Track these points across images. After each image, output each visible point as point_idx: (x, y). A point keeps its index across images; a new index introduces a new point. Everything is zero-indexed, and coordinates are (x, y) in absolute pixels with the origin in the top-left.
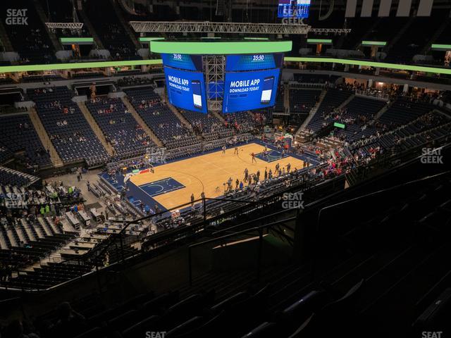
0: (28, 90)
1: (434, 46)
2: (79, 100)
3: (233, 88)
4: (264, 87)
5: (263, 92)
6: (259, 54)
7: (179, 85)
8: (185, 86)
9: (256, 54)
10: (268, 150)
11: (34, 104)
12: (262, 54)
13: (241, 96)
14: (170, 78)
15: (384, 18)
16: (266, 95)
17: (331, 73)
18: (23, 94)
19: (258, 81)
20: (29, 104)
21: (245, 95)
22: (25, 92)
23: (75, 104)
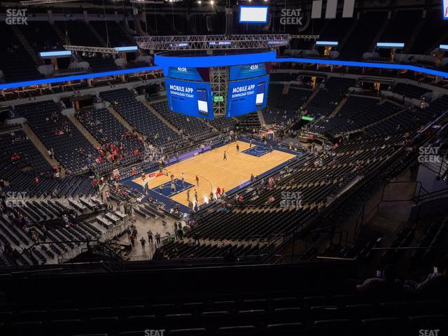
0: (16, 107)
1: (379, 44)
2: (69, 112)
3: (234, 94)
4: (258, 91)
7: (182, 92)
8: (190, 93)
10: (253, 146)
11: (26, 120)
14: (171, 87)
15: (332, 20)
16: (260, 99)
17: (291, 71)
18: (13, 111)
19: (253, 86)
20: (21, 120)
21: (244, 99)
22: (14, 109)
23: (66, 117)
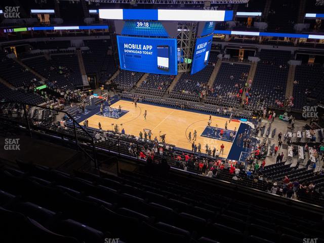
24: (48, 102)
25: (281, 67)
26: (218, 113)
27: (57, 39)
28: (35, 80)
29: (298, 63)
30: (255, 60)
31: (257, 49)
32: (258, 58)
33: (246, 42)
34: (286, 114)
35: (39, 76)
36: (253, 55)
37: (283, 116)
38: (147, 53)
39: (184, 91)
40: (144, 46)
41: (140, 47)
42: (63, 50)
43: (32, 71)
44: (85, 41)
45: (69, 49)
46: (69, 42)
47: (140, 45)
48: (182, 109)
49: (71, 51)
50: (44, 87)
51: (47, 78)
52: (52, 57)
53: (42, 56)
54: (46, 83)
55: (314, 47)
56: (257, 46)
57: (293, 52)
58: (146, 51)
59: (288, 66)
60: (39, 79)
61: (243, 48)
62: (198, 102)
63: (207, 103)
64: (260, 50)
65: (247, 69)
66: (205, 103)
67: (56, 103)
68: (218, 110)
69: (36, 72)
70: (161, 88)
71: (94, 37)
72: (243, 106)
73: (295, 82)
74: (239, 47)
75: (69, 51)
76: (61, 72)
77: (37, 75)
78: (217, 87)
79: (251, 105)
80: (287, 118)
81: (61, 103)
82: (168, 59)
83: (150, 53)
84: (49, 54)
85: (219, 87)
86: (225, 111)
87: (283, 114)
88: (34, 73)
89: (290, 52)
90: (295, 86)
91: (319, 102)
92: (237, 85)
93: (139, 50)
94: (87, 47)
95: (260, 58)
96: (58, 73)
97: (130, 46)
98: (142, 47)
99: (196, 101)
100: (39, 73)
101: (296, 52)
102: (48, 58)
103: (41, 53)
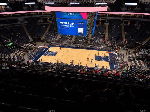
5: (78, 29)
6: (71, 12)
9: (69, 12)
12: (73, 12)
13: (66, 28)
21: (69, 28)
24: (17, 51)
25: (118, 26)
26: (97, 49)
27: (10, 18)
28: (6, 41)
29: (125, 24)
30: (107, 24)
31: (107, 19)
32: (108, 23)
33: (102, 16)
34: (125, 47)
35: (7, 38)
36: (105, 22)
37: (124, 48)
38: (73, 26)
39: (80, 40)
40: (71, 23)
41: (69, 24)
42: (14, 24)
43: (2, 36)
44: (25, 19)
45: (18, 23)
46: (17, 20)
47: (69, 23)
48: (81, 49)
49: (19, 24)
50: (12, 44)
51: (11, 39)
52: (10, 28)
53: (5, 28)
54: (12, 41)
55: (130, 18)
56: (107, 18)
57: (122, 20)
58: (72, 25)
59: (121, 26)
60: (8, 40)
61: (101, 19)
62: (87, 45)
63: (91, 45)
64: (108, 20)
65: (104, 28)
66: (90, 45)
67: (21, 51)
68: (97, 48)
69: (5, 36)
70: (69, 40)
71: (29, 16)
72: (107, 45)
73: (126, 33)
74: (99, 19)
75: (18, 24)
76: (17, 35)
77: (5, 38)
78: (94, 37)
79: (110, 44)
80: (126, 49)
81: (24, 51)
82: (83, 29)
83: (74, 26)
84: (8, 26)
85: (95, 37)
86: (100, 48)
87: (124, 47)
88: (4, 37)
89: (121, 20)
90: (126, 35)
91: (136, 41)
92: (102, 36)
93: (68, 25)
94: (27, 22)
95: (109, 23)
96: (15, 36)
97: (63, 23)
98: (70, 24)
99: (86, 44)
100: (6, 37)
101: (123, 20)
102: (8, 28)
103: (4, 26)
